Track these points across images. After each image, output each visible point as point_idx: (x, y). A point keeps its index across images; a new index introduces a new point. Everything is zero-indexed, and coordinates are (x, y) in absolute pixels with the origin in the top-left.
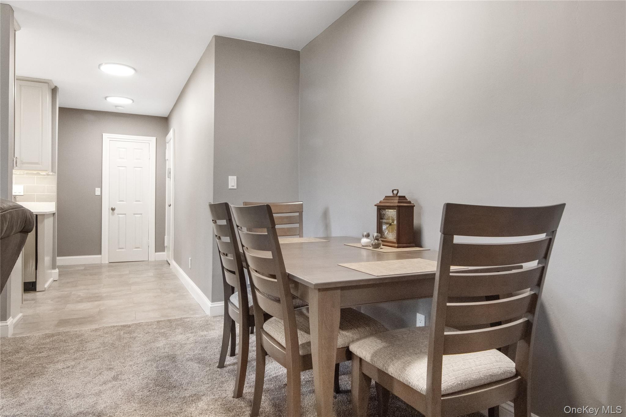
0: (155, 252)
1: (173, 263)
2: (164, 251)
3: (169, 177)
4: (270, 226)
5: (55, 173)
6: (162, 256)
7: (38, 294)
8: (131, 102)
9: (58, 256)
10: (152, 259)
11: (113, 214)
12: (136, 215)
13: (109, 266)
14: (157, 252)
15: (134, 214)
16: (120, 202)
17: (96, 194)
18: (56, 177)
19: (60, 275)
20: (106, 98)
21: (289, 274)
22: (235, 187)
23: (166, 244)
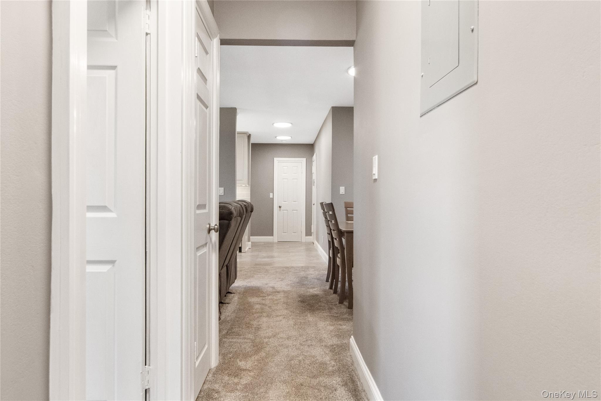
0: (306, 236)
1: (316, 242)
2: (311, 235)
3: (314, 185)
4: (333, 211)
5: (249, 185)
6: (310, 239)
7: (242, 253)
8: (290, 138)
9: (251, 236)
10: (304, 240)
11: (280, 210)
12: (294, 211)
13: (278, 243)
14: (307, 236)
15: (293, 210)
16: (284, 203)
17: (270, 197)
18: (250, 187)
19: (252, 246)
20: (276, 137)
21: (341, 229)
22: (344, 193)
23: (312, 231)
